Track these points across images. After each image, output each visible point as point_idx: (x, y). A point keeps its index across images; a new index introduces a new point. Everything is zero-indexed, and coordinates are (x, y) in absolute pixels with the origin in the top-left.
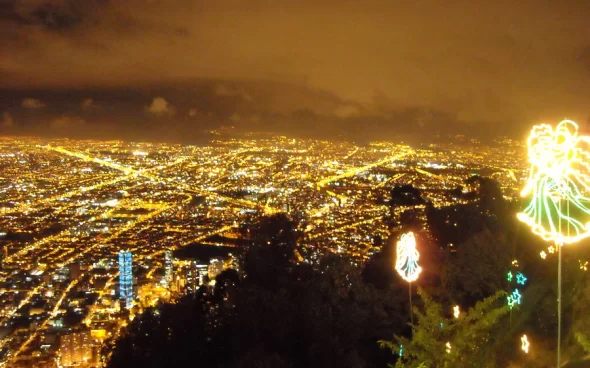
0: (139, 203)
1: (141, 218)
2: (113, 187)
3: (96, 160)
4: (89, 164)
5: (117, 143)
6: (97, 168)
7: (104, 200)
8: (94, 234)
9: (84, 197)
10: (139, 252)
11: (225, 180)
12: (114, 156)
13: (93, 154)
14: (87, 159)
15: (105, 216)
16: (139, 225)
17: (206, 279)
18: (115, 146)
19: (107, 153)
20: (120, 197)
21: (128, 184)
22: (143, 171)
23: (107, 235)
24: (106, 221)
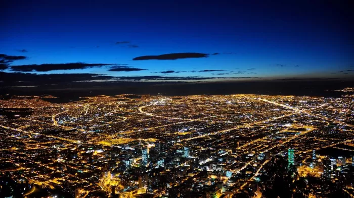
0: (301, 126)
1: (301, 133)
2: (289, 118)
3: (281, 105)
4: (278, 107)
5: (292, 97)
6: (282, 109)
7: (284, 124)
8: (279, 139)
9: (274, 122)
10: (299, 149)
11: (348, 116)
12: (290, 103)
13: (280, 102)
14: (277, 104)
15: (284, 131)
16: (301, 136)
17: (335, 167)
18: (290, 98)
19: (287, 102)
20: (292, 122)
21: (296, 116)
22: (304, 111)
23: (284, 140)
24: (285, 133)
